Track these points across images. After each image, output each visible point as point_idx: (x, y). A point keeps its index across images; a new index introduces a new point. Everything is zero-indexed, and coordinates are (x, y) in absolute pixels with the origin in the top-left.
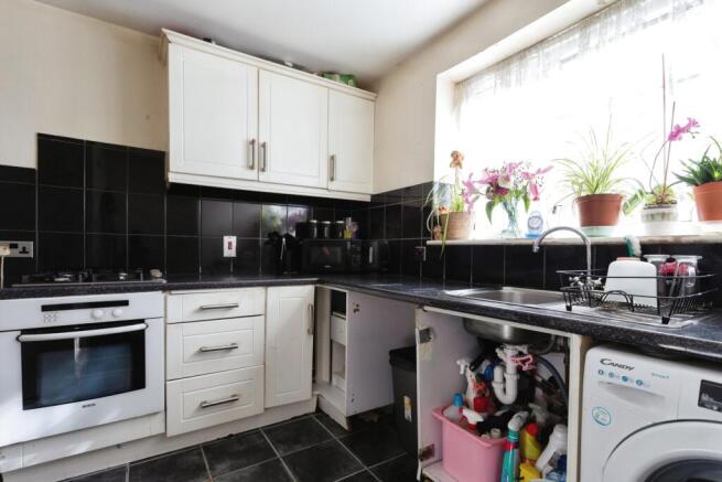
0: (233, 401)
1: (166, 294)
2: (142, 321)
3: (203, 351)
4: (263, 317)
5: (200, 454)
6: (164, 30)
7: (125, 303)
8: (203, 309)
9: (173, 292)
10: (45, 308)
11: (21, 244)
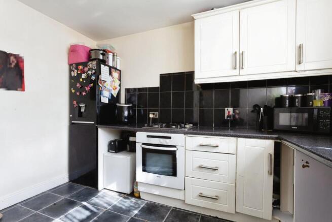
0: (215, 199)
1: (186, 136)
2: (175, 146)
3: (201, 167)
4: (235, 155)
5: (198, 219)
6: (192, 15)
7: (170, 138)
8: (201, 145)
9: (189, 135)
10: (148, 136)
11: (155, 113)
